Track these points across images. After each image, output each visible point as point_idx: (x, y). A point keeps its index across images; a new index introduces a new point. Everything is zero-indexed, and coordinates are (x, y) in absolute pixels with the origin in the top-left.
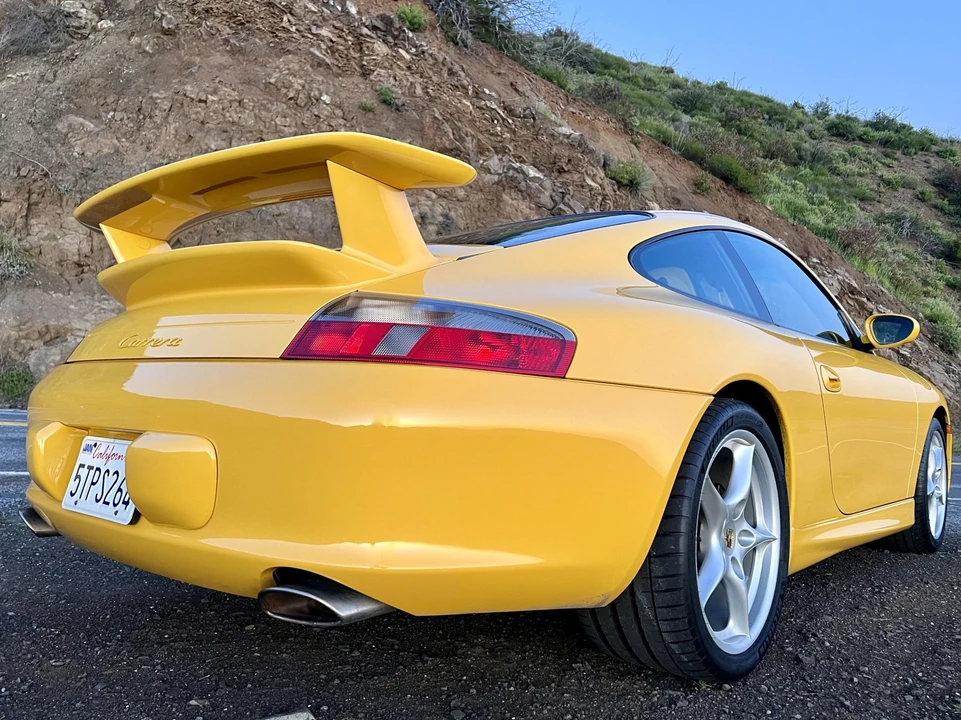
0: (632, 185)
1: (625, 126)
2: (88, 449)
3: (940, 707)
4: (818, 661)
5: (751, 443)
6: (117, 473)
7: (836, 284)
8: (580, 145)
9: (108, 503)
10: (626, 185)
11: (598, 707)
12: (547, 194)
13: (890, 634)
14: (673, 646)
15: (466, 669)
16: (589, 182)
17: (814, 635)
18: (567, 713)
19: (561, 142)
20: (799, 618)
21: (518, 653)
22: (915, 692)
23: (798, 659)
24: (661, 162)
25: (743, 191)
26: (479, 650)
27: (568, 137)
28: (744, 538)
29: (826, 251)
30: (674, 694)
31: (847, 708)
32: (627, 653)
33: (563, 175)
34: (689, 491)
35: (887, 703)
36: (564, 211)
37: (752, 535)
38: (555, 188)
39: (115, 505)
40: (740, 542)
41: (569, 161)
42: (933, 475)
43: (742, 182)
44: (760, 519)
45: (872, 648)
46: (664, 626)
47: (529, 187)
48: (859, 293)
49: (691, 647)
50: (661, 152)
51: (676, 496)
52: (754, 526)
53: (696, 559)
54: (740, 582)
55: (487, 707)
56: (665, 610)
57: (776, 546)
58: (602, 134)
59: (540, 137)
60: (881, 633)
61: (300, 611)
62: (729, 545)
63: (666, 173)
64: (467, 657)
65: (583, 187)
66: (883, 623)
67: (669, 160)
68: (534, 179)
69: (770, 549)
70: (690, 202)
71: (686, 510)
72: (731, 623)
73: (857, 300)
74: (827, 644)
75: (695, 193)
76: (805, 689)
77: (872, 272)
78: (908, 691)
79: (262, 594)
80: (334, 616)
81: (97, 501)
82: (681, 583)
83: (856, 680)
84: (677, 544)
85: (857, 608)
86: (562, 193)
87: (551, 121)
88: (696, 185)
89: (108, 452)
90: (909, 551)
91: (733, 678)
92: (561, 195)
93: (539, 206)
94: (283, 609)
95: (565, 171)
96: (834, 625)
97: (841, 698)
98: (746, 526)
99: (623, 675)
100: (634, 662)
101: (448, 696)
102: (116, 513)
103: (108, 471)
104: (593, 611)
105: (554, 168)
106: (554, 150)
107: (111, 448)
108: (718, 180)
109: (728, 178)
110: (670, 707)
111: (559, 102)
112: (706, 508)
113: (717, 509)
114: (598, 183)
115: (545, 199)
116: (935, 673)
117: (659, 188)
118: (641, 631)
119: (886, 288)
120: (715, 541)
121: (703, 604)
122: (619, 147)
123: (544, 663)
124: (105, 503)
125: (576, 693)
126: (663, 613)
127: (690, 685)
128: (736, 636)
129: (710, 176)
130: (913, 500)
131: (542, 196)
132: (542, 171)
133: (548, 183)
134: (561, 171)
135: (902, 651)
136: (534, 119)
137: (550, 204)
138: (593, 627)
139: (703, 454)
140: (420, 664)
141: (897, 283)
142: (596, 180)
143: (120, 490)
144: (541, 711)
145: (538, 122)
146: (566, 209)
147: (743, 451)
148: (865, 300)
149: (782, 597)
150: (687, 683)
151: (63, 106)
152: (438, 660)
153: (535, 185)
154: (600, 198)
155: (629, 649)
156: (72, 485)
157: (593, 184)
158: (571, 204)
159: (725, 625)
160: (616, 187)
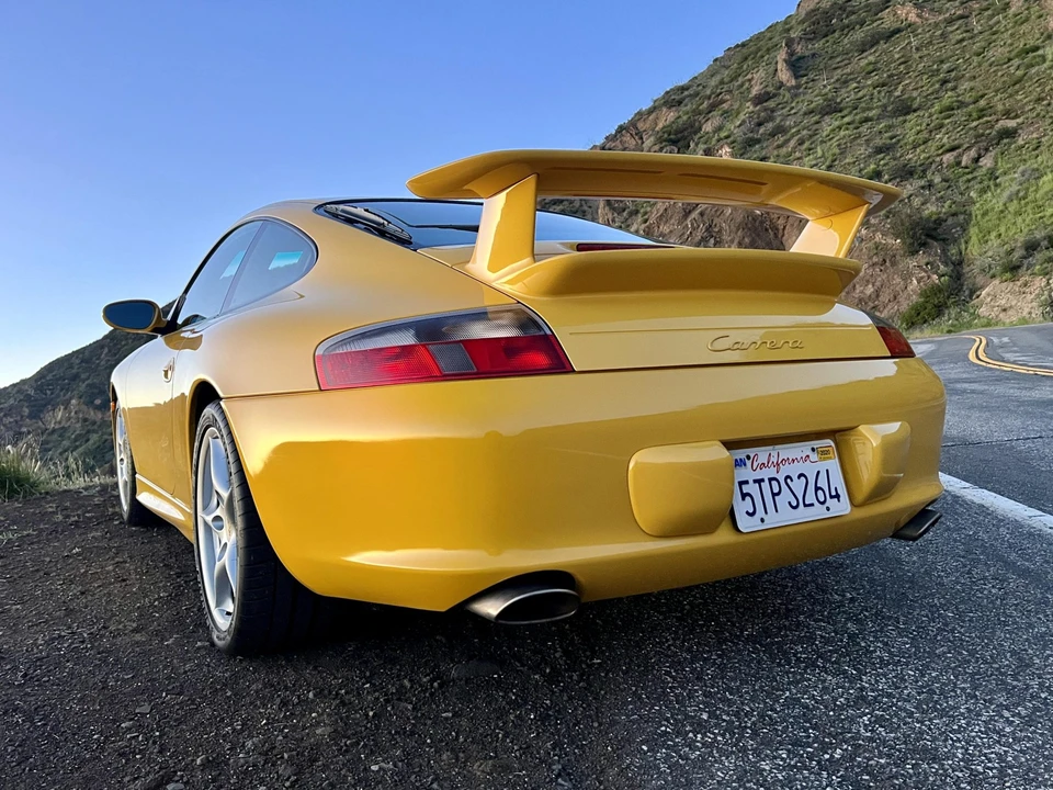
9: (812, 505)
89: (774, 460)
102: (829, 509)
107: (774, 454)
124: (805, 505)
143: (817, 488)
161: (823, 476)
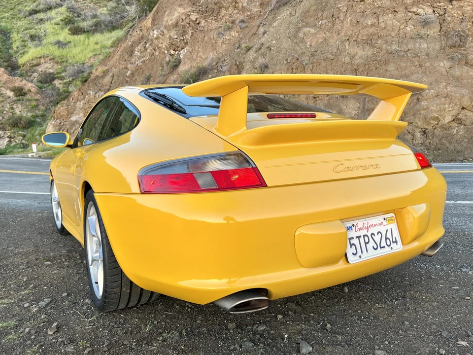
6: (380, 232)
9: (384, 247)
89: (366, 225)
102: (392, 248)
107: (366, 222)
124: (381, 248)
143: (386, 239)
151: (300, 25)
161: (389, 232)
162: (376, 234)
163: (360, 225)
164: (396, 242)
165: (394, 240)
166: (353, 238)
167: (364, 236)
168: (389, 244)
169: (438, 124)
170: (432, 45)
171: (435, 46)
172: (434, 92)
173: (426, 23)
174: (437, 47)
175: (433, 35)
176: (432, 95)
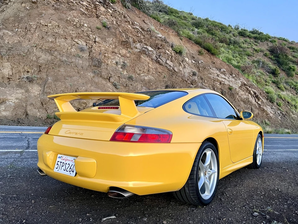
0: (180, 53)
1: (178, 34)
2: (60, 157)
3: (250, 210)
4: (225, 200)
5: (211, 151)
6: (69, 164)
7: (240, 83)
8: (164, 40)
9: (68, 171)
10: (178, 53)
11: (177, 212)
12: (155, 55)
13: (243, 192)
14: (193, 199)
15: (146, 205)
16: (167, 52)
17: (225, 193)
18: (170, 214)
19: (159, 39)
20: (222, 189)
21: (157, 200)
22: (245, 207)
23: (221, 199)
24: (189, 45)
25: (213, 54)
26: (148, 200)
27: (161, 38)
28: (209, 173)
29: (237, 72)
30: (193, 209)
31: (230, 211)
32: (183, 200)
33: (159, 49)
34: (196, 165)
35: (239, 209)
36: (160, 61)
37: (211, 172)
38: (157, 54)
39: (70, 172)
40: (208, 174)
41: (161, 45)
42: (258, 149)
43: (213, 52)
44: (213, 168)
45: (238, 196)
46: (191, 194)
47: (149, 53)
48: (247, 85)
49: (197, 199)
50: (189, 42)
51: (194, 166)
52: (211, 169)
53: (198, 178)
54: (208, 183)
55: (152, 213)
56: (191, 191)
57: (216, 174)
58: (171, 36)
59: (152, 38)
60: (241, 192)
61: (115, 195)
62: (205, 175)
63: (190, 49)
64: (146, 202)
65: (165, 53)
66: (242, 190)
67: (191, 44)
68: (150, 51)
69: (215, 174)
70: (197, 57)
71: (196, 169)
72: (206, 192)
73: (246, 87)
74: (228, 195)
75: (199, 55)
76: (222, 207)
77: (251, 79)
78: (244, 206)
79: (108, 192)
80: (124, 196)
81: (64, 170)
82: (194, 185)
83: (233, 204)
84: (194, 177)
85: (236, 186)
86: (159, 55)
87: (155, 33)
88: (199, 52)
89: (66, 159)
90: (252, 168)
91: (206, 205)
92: (159, 56)
93: (152, 59)
94: (112, 195)
95: (160, 49)
96: (230, 191)
97: (229, 208)
98: (209, 170)
99: (182, 205)
100: (184, 202)
101: (143, 211)
102: (70, 174)
103: (66, 163)
104: (175, 192)
105: (157, 47)
106: (157, 42)
107: (66, 158)
108: (206, 51)
109: (209, 50)
110: (192, 212)
111: (158, 26)
112: (200, 167)
113: (203, 167)
114: (170, 52)
115: (154, 57)
116: (251, 202)
117: (188, 53)
118: (186, 195)
119: (254, 83)
120: (202, 175)
121: (199, 189)
122: (176, 40)
123: (164, 203)
124: (66, 171)
125: (172, 210)
126: (191, 192)
127: (197, 207)
128: (207, 195)
129: (203, 49)
130: (253, 156)
131: (153, 56)
132: (153, 48)
133: (155, 52)
134: (159, 48)
135: (245, 197)
136: (150, 32)
137: (156, 59)
138: (175, 195)
139: (199, 156)
140: (136, 204)
141: (258, 82)
142: (169, 51)
143: (70, 168)
144: (164, 214)
145: (151, 33)
146: (160, 60)
147: (209, 153)
148: (248, 87)
149: (217, 185)
150: (196, 206)
152: (139, 203)
153: (151, 53)
154: (171, 57)
155: (183, 199)
156: (56, 166)
157: (168, 52)
158: (162, 59)
159: (205, 193)
160: (175, 53)
161: (73, 165)
162: (67, 164)
163: (64, 158)
164: (73, 172)
165: (73, 171)
166: (59, 162)
167: (63, 163)
168: (70, 171)
169: (86, 106)
170: (85, 63)
171: (86, 63)
172: (84, 89)
173: (82, 50)
174: (87, 64)
175: (85, 57)
176: (84, 90)
